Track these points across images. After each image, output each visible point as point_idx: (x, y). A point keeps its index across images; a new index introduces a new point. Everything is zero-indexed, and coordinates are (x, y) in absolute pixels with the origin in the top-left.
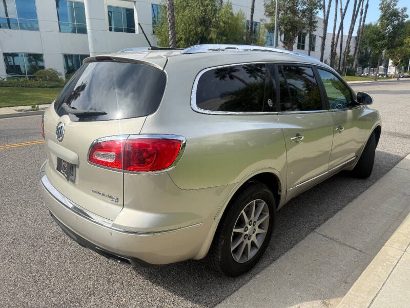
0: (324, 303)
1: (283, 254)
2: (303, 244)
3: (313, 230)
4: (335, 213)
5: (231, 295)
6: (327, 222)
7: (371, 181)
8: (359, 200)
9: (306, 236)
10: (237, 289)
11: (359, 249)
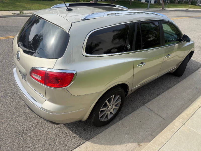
0: (139, 145)
1: (126, 116)
2: (138, 111)
3: (144, 104)
4: (158, 95)
5: (97, 135)
6: (152, 101)
7: (182, 78)
8: (172, 89)
9: (140, 107)
10: (101, 133)
11: (163, 117)
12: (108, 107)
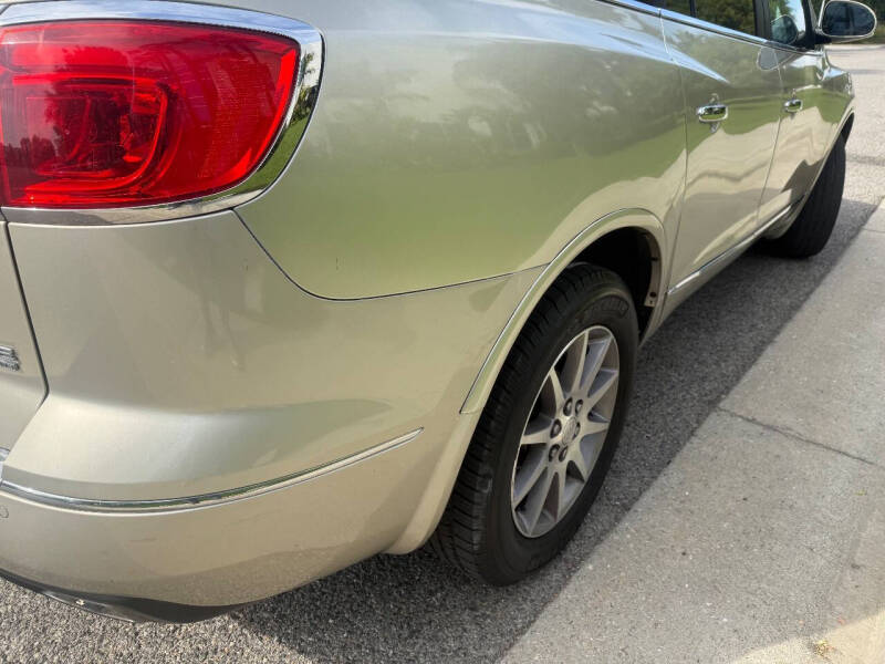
1: (648, 484)
2: (698, 449)
3: (713, 404)
6: (745, 380)
9: (699, 423)
10: (531, 622)
11: (854, 453)
12: (558, 422)
